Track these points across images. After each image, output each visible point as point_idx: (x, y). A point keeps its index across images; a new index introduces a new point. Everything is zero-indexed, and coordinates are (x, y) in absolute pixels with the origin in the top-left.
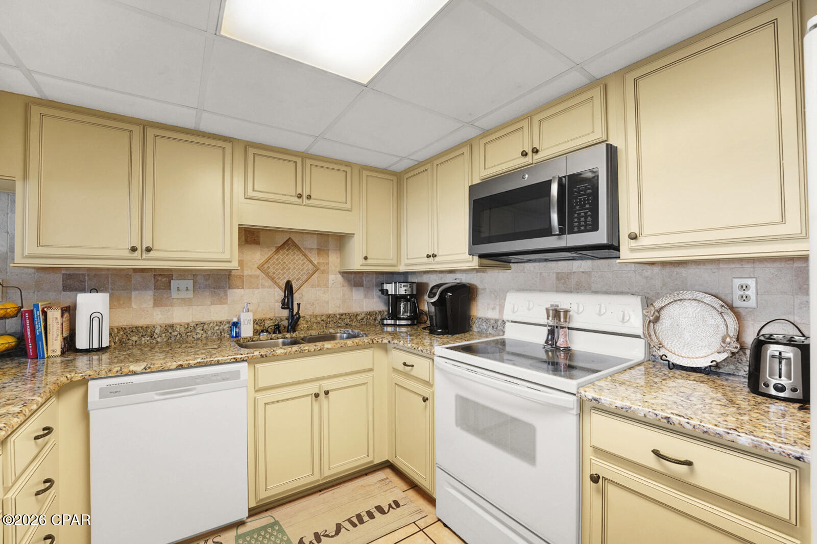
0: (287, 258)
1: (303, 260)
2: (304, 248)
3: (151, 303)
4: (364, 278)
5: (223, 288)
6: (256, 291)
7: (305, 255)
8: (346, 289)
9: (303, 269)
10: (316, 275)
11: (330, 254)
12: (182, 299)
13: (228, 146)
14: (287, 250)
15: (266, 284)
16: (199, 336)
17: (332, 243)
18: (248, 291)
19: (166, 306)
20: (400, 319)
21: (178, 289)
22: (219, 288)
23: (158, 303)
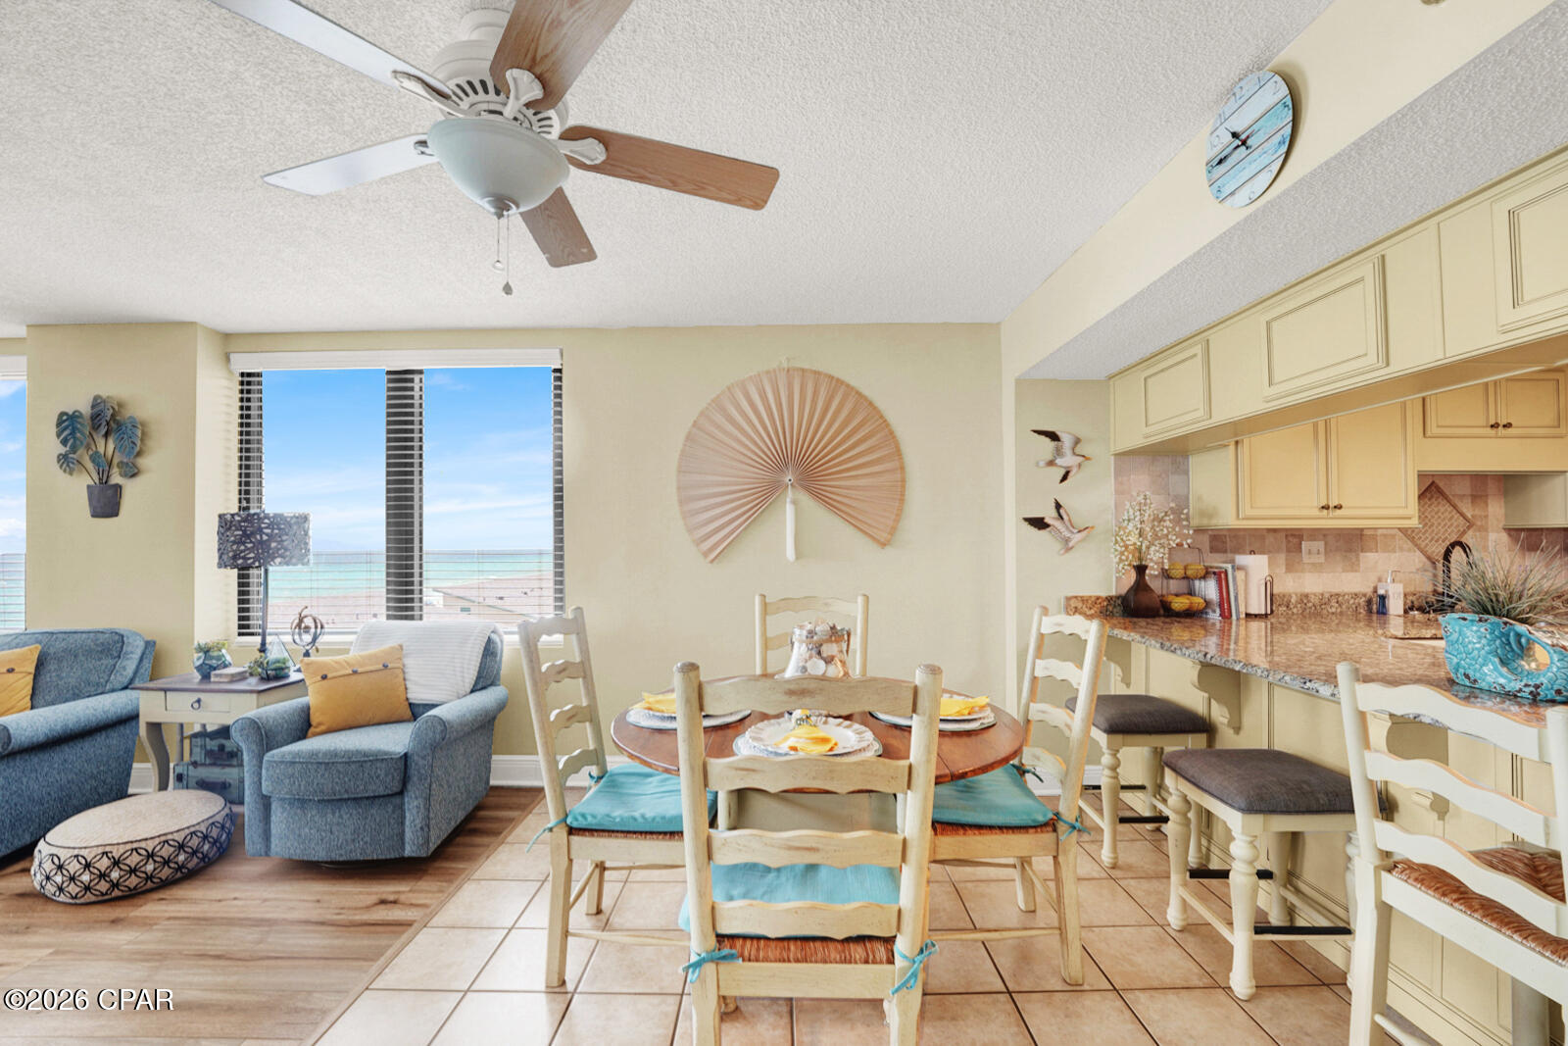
0: (1429, 510)
1: (1450, 513)
2: (1453, 496)
3: (1284, 570)
4: (1544, 538)
5: (1355, 551)
6: (1393, 555)
7: (1454, 506)
8: (1516, 554)
9: (1452, 525)
10: (1470, 533)
11: (1489, 501)
12: (1313, 564)
14: (1429, 499)
15: (1405, 546)
16: (1334, 610)
17: (1492, 487)
19: (1297, 572)
21: (1310, 552)
22: (1350, 550)
23: (1289, 568)
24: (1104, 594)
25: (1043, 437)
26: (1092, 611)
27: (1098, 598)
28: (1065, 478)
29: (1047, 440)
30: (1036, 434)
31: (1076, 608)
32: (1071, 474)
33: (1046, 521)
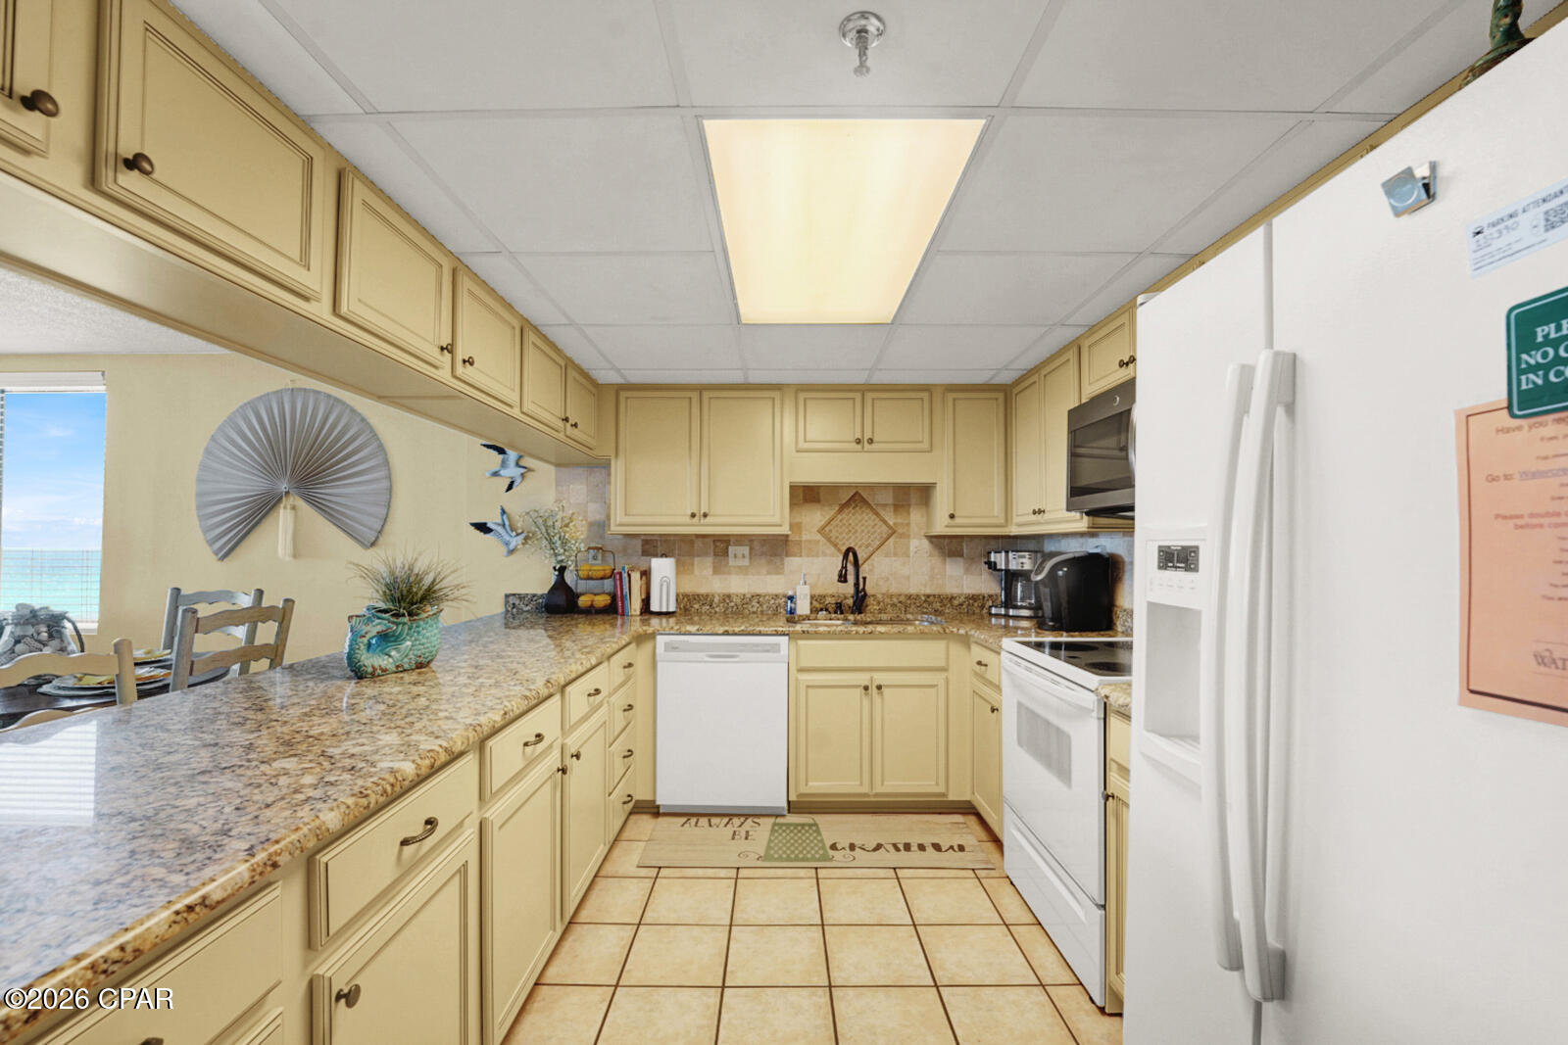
0: (853, 517)
1: (874, 520)
2: (877, 505)
3: (711, 573)
4: (964, 545)
5: (780, 555)
6: (816, 560)
7: (877, 514)
8: (937, 561)
9: (875, 532)
10: (891, 540)
11: (911, 510)
12: (740, 567)
13: (776, 395)
14: (854, 508)
15: (828, 552)
16: (755, 609)
17: (914, 498)
18: (806, 559)
19: (724, 573)
20: (1016, 607)
21: (735, 556)
22: (775, 555)
23: (716, 571)
24: (539, 592)
25: (491, 451)
26: (528, 608)
27: (534, 596)
28: (510, 487)
29: (495, 453)
30: (485, 449)
31: (514, 604)
32: (516, 484)
33: (488, 525)
